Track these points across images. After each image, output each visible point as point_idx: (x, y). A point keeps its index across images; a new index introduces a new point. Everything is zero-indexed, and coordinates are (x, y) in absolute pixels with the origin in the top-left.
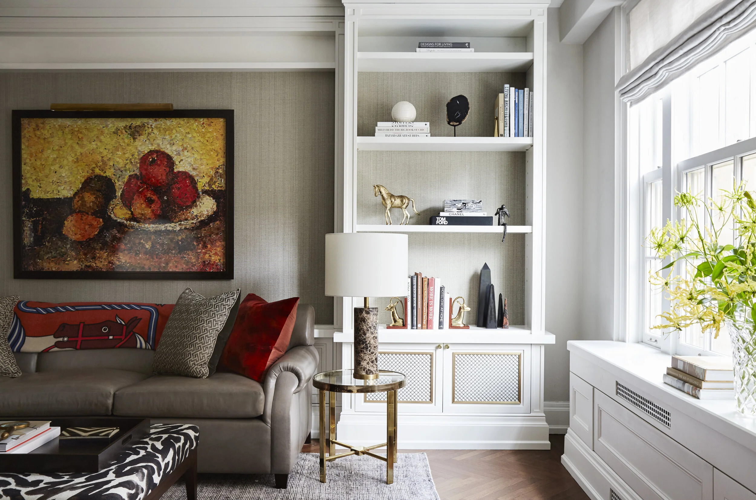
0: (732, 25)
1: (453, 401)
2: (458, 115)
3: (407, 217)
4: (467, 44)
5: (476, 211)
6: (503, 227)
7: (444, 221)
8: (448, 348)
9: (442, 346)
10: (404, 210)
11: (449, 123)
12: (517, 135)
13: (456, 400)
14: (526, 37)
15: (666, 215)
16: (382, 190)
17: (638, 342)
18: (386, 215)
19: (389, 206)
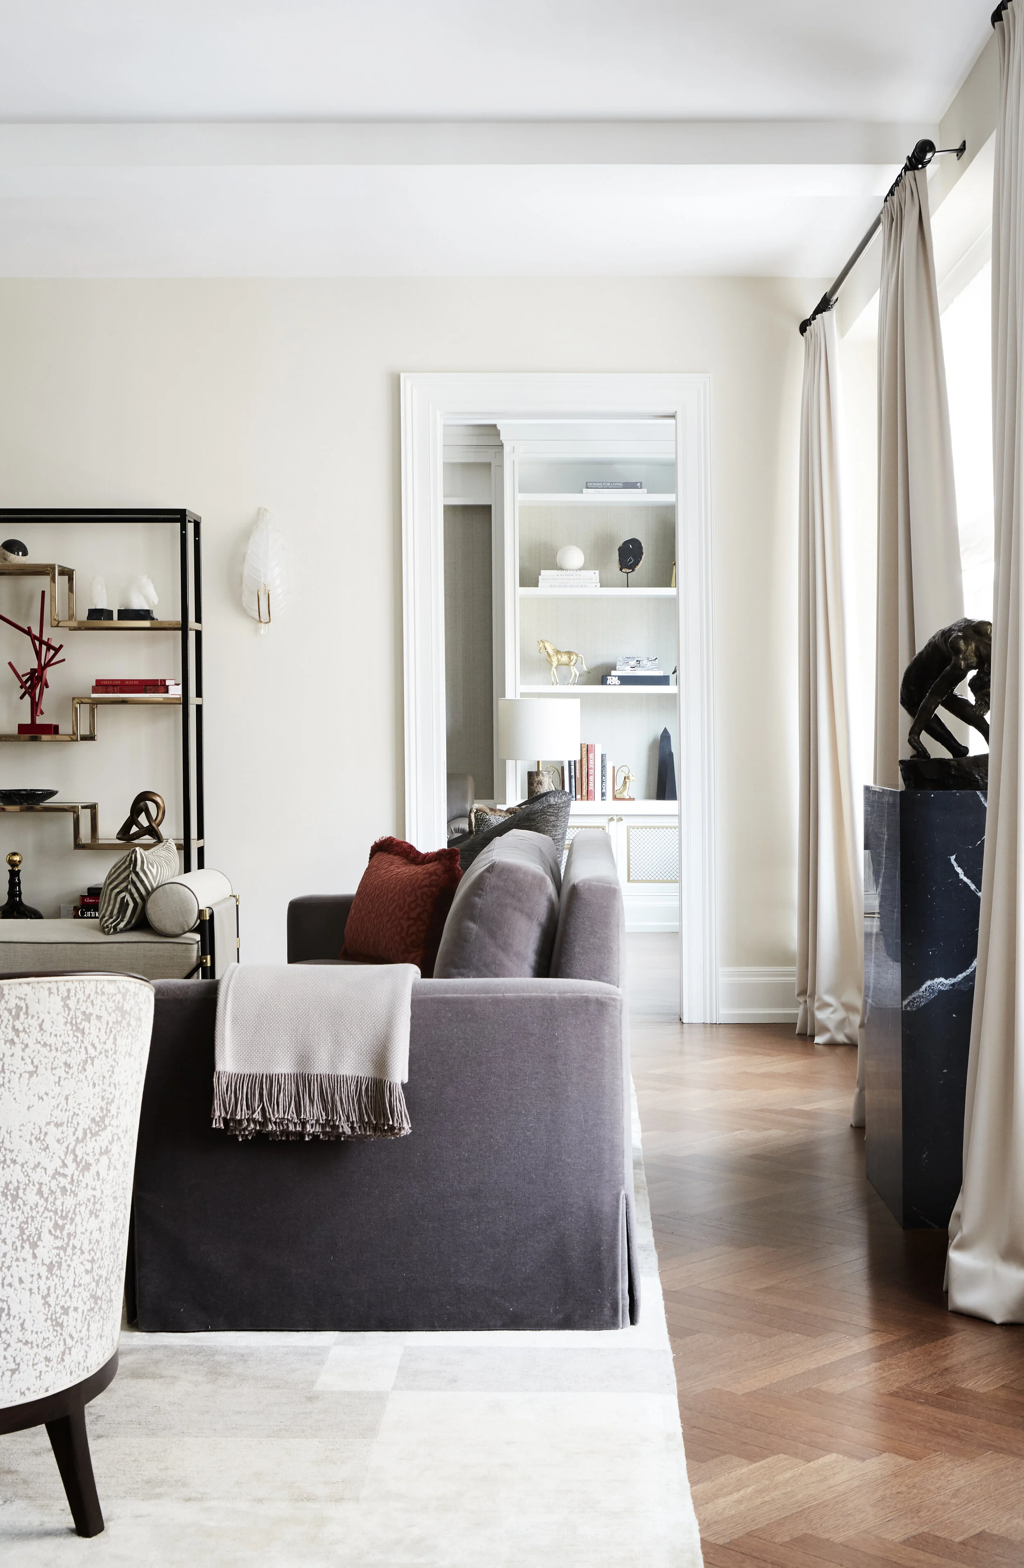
1: (629, 880)
2: (631, 560)
3: (576, 675)
4: (639, 484)
5: (652, 669)
7: (615, 680)
8: (622, 820)
9: (615, 818)
10: (572, 667)
11: (621, 570)
13: (631, 879)
16: (547, 645)
18: (552, 673)
19: (555, 664)
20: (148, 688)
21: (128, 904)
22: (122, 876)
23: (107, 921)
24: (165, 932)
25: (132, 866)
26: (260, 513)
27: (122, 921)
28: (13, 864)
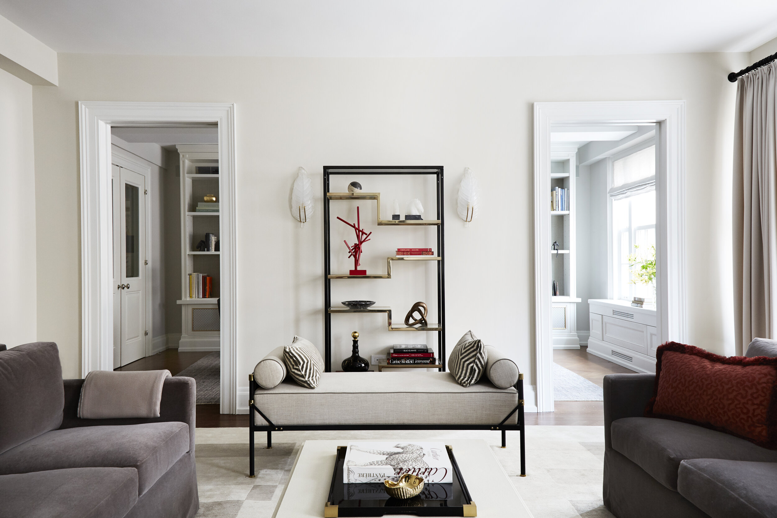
0: (652, 187)
6: (556, 251)
12: (562, 210)
14: (563, 163)
15: (630, 251)
17: (619, 299)
20: (424, 252)
21: (475, 370)
22: (472, 355)
23: (463, 379)
24: (500, 386)
25: (478, 349)
26: (466, 170)
27: (472, 379)
28: (355, 337)
